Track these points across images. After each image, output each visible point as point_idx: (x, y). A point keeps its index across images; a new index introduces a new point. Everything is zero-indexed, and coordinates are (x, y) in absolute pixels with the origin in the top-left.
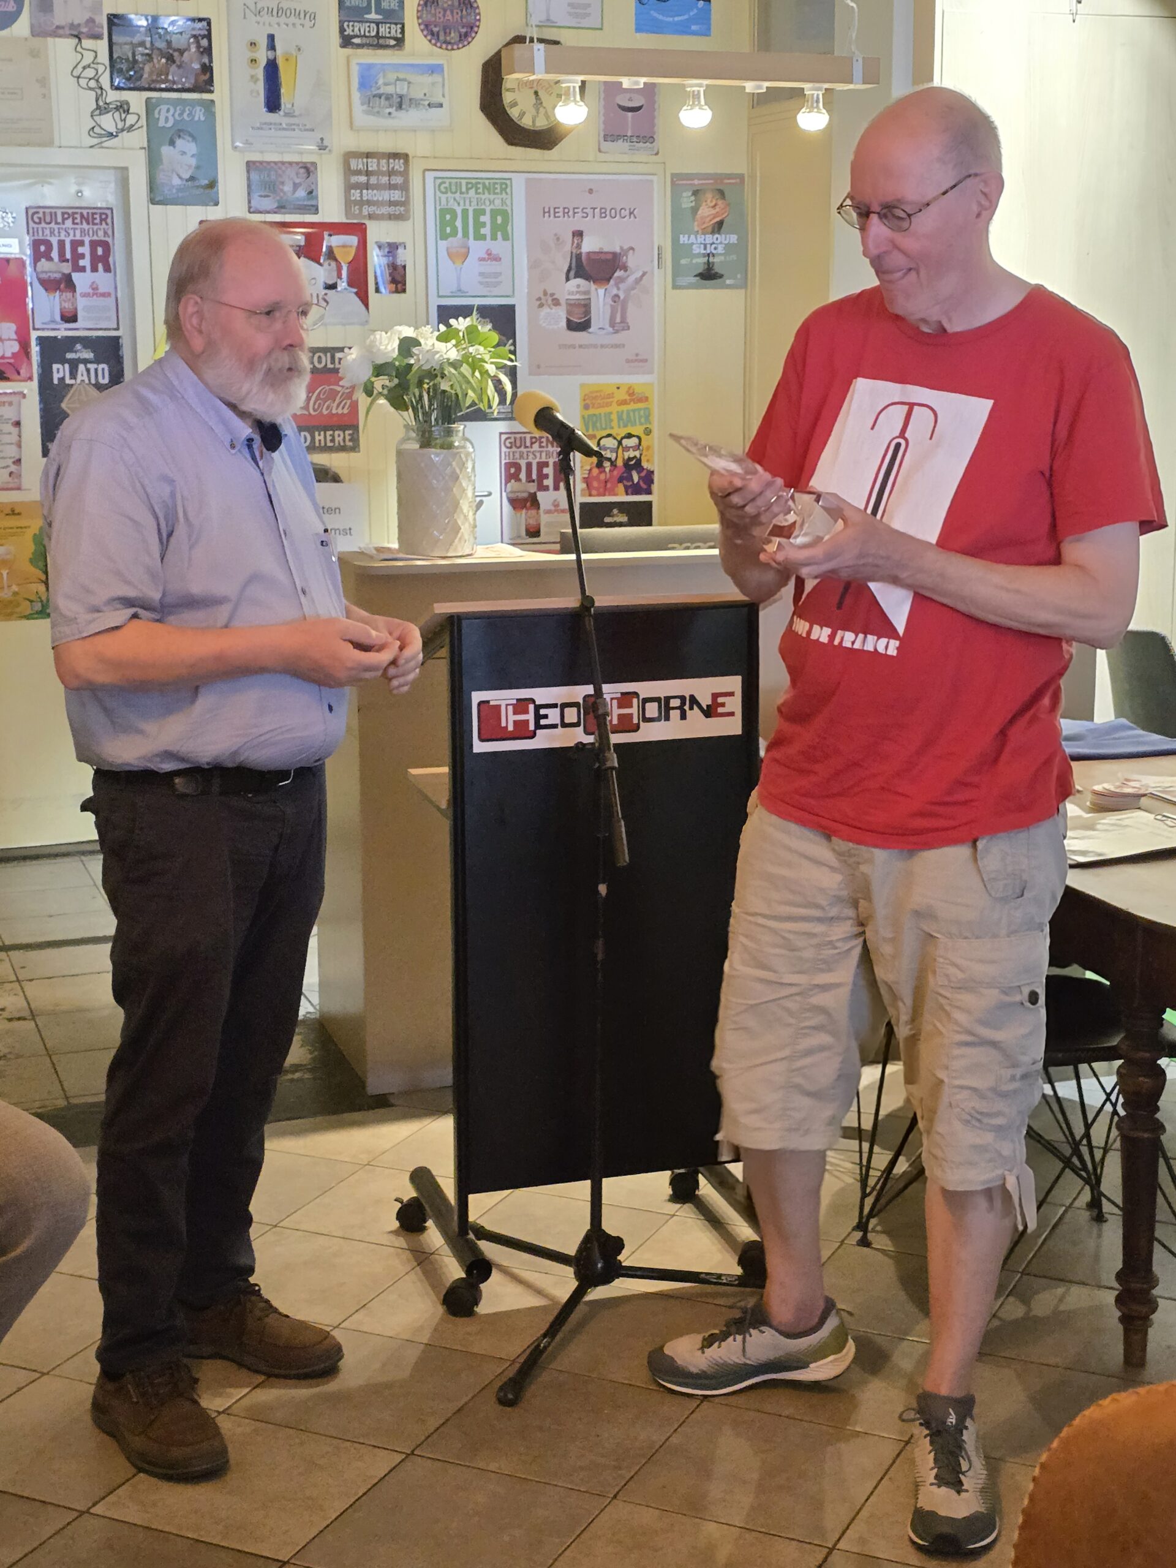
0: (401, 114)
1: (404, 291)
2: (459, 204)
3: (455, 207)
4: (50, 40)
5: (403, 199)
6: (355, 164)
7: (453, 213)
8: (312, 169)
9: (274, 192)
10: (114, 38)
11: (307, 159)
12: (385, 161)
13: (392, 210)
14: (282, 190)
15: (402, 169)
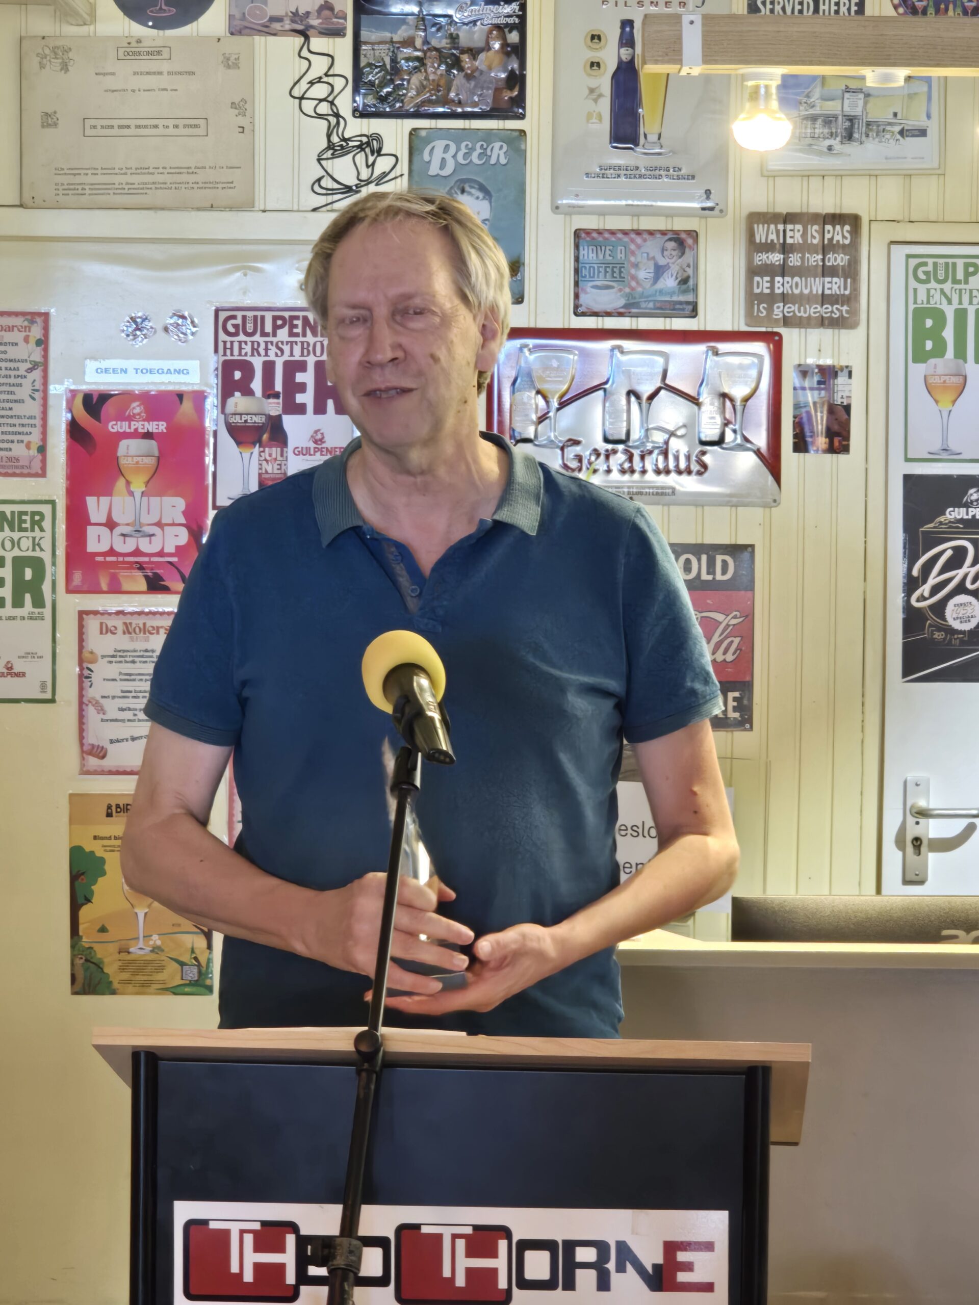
0: (851, 148)
1: (845, 449)
2: (950, 302)
3: (945, 307)
4: (259, 40)
5: (847, 292)
6: (762, 233)
7: (939, 317)
8: (690, 241)
9: (621, 280)
10: (365, 34)
11: (680, 224)
12: (816, 227)
13: (826, 310)
14: (634, 278)
15: (847, 242)
